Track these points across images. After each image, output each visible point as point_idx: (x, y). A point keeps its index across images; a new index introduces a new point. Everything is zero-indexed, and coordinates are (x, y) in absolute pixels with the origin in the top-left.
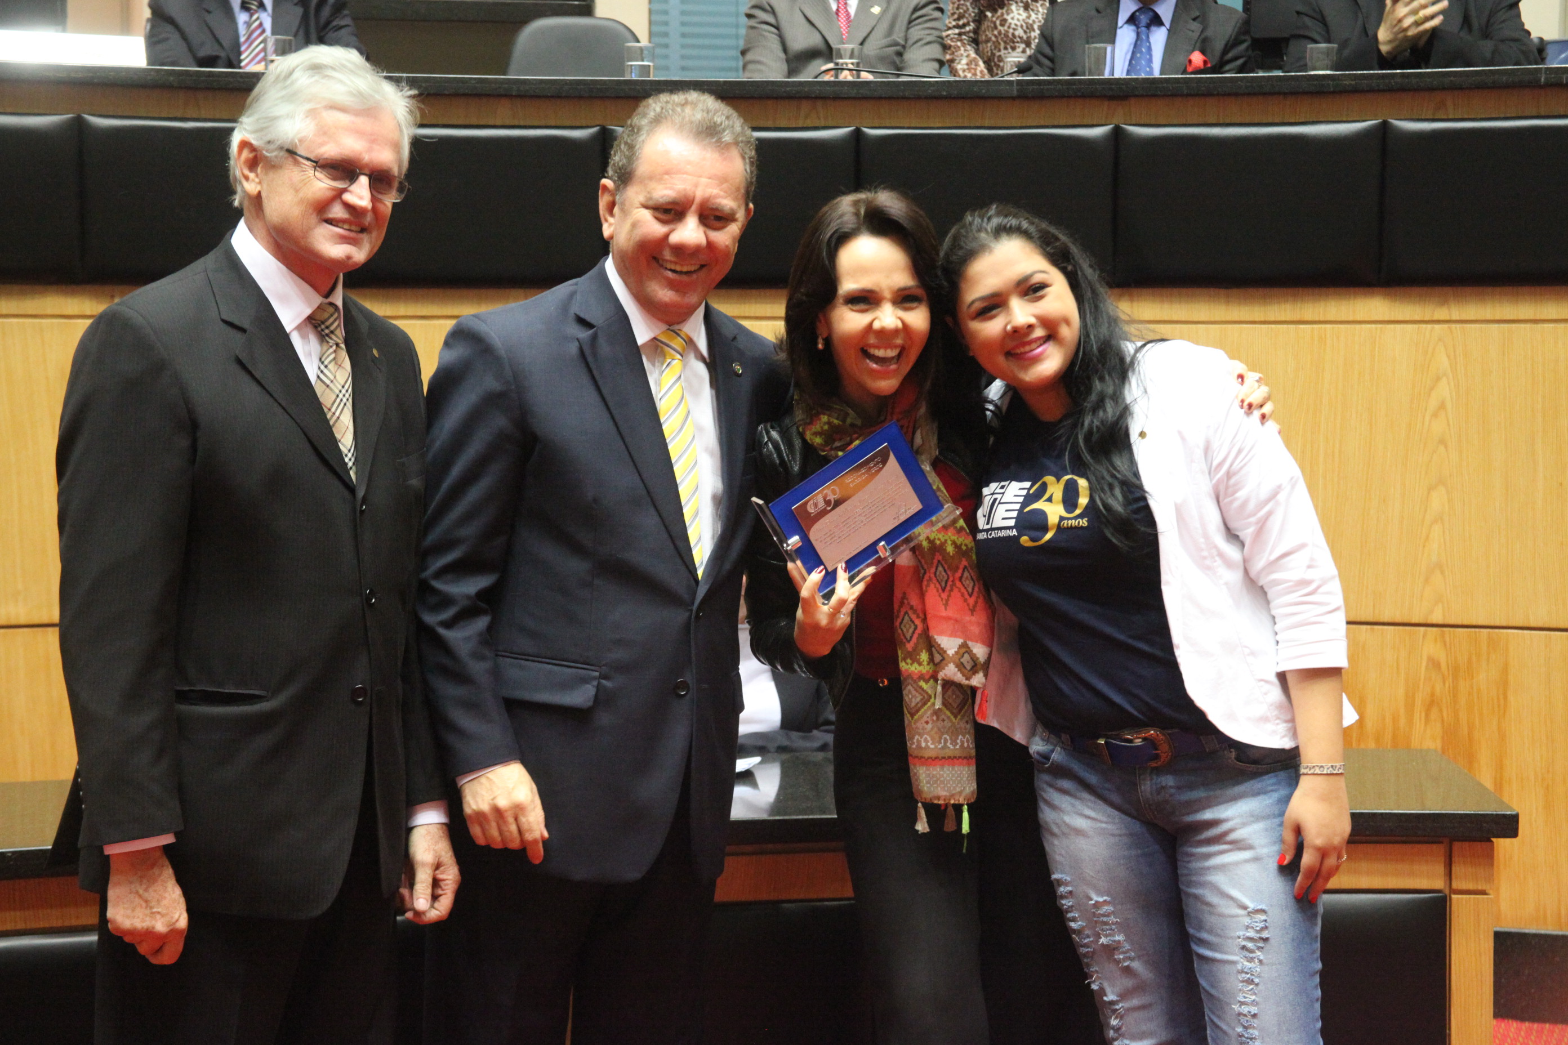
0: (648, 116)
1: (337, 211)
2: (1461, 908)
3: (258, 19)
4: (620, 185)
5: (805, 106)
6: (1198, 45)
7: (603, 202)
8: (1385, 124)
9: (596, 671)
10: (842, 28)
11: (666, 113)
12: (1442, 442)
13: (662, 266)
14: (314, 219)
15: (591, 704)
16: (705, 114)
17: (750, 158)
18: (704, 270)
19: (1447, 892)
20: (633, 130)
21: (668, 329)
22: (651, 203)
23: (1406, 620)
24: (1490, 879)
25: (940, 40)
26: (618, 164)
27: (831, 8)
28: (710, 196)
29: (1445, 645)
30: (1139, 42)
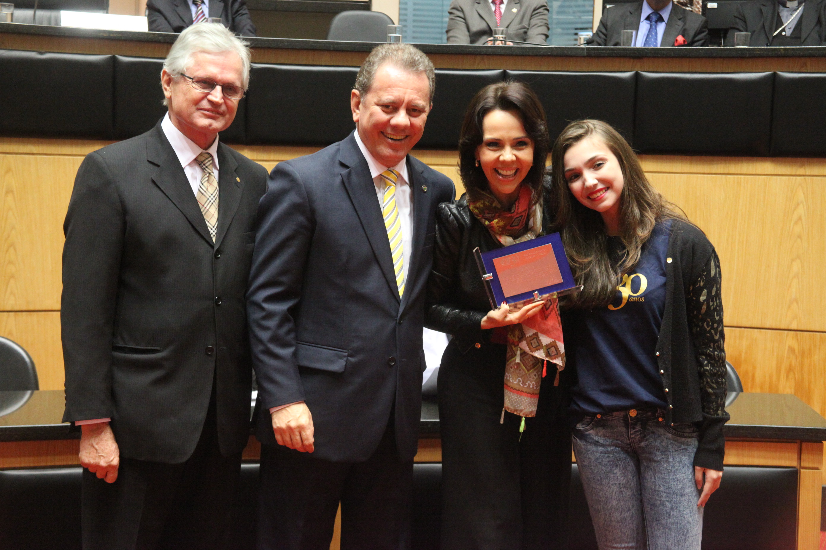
0: (379, 56)
1: (205, 104)
2: (805, 476)
3: (201, 9)
4: (363, 93)
5: (479, 58)
6: (681, 32)
7: (353, 102)
8: (775, 75)
9: (346, 353)
10: (497, 19)
11: (389, 55)
12: (799, 237)
13: (386, 136)
14: (194, 108)
15: (343, 370)
16: (409, 56)
17: (432, 78)
18: (408, 138)
19: (798, 468)
20: (370, 64)
21: (388, 170)
22: (381, 103)
23: (778, 327)
24: (821, 462)
25: (546, 25)
26: (362, 82)
27: (492, 10)
28: (412, 99)
29: (798, 340)
30: (651, 30)
